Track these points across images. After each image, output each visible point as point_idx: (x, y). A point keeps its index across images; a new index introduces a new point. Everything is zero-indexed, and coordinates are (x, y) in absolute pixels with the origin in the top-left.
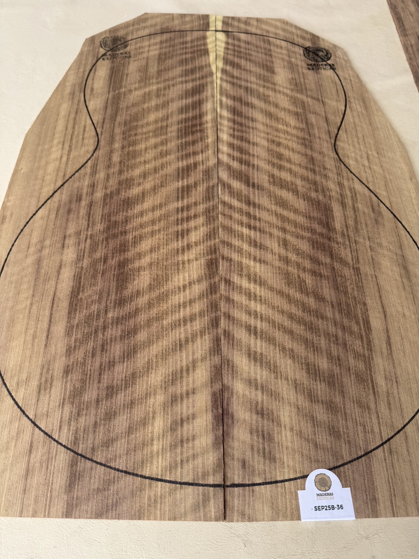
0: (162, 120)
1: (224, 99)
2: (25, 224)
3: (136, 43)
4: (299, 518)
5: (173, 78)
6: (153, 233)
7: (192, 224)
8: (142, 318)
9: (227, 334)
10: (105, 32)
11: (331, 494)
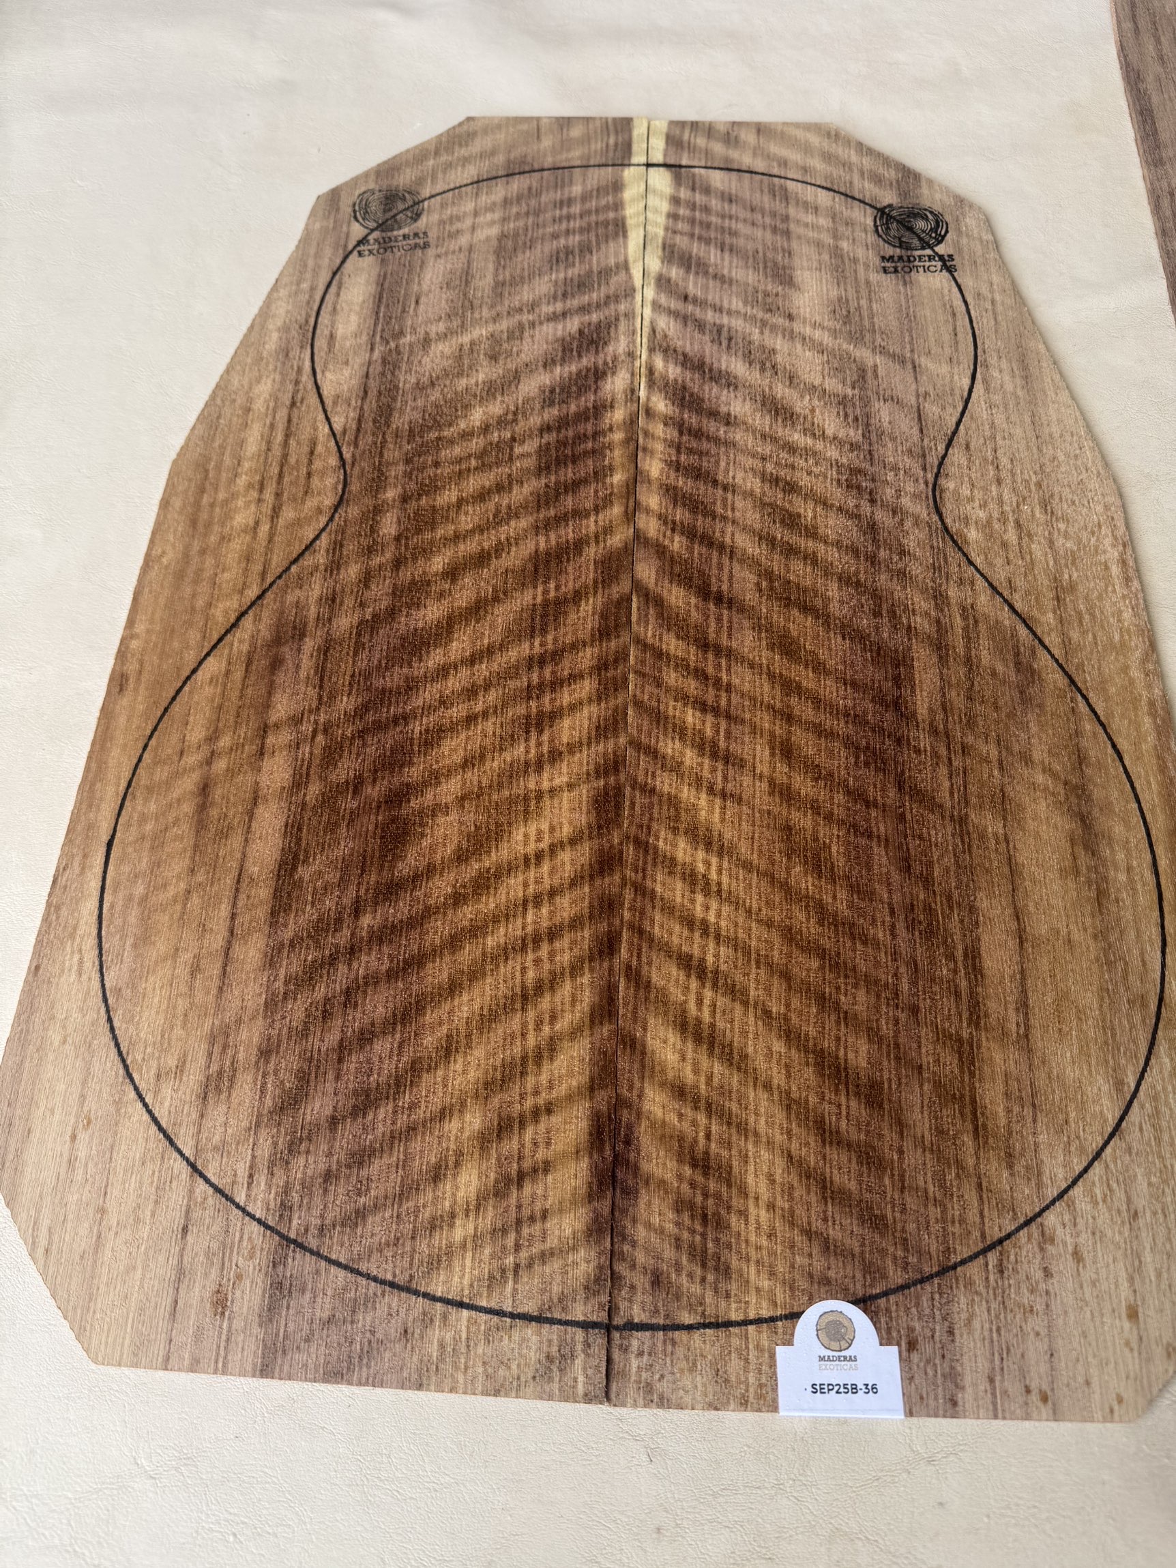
0: (502, 422)
1: (659, 363)
2: (172, 693)
3: (443, 206)
4: (775, 1409)
5: (533, 307)
6: (471, 719)
7: (565, 698)
8: (438, 930)
9: (635, 976)
10: (366, 175)
11: (852, 1359)
